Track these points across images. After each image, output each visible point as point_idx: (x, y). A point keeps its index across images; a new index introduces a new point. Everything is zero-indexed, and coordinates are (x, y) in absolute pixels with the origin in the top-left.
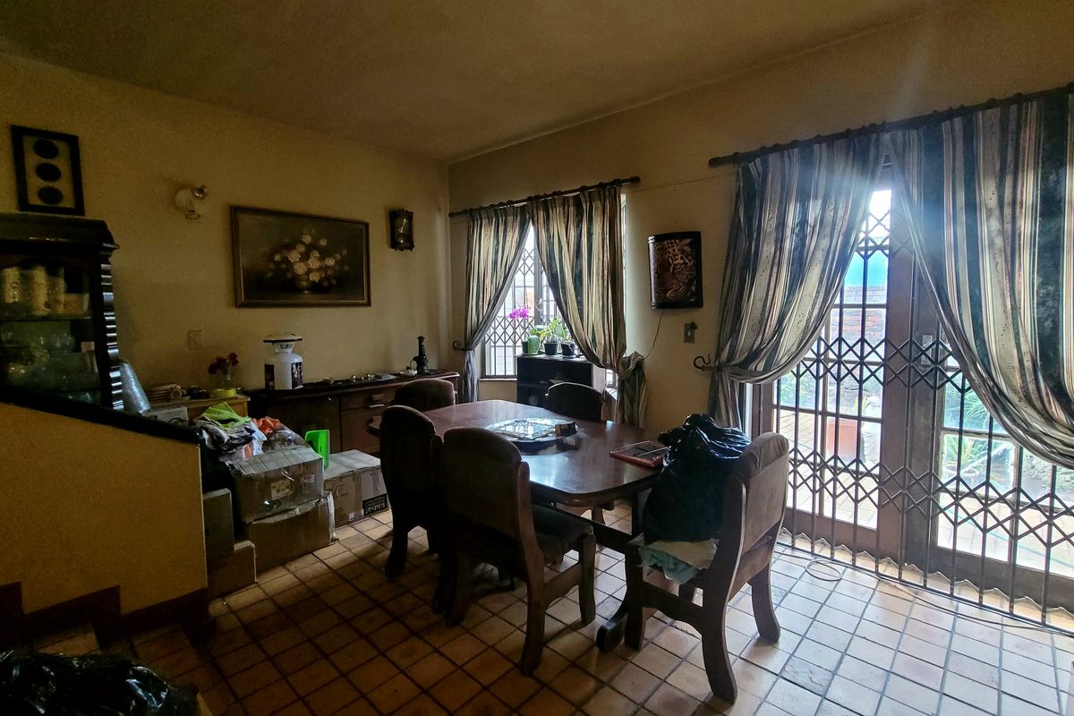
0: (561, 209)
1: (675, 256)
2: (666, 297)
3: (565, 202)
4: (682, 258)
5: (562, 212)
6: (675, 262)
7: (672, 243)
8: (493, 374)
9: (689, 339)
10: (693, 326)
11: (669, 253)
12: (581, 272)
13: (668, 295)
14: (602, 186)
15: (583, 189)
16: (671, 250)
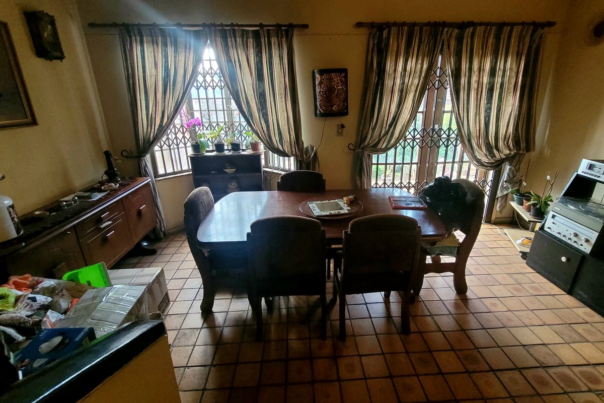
0: (241, 39)
1: (338, 83)
2: (332, 110)
3: (244, 34)
4: (341, 86)
5: (241, 42)
6: (338, 88)
7: (336, 75)
8: (180, 169)
9: (340, 134)
10: (343, 126)
11: (335, 81)
12: (264, 91)
13: (333, 108)
14: (279, 26)
15: (261, 26)
16: (336, 80)
